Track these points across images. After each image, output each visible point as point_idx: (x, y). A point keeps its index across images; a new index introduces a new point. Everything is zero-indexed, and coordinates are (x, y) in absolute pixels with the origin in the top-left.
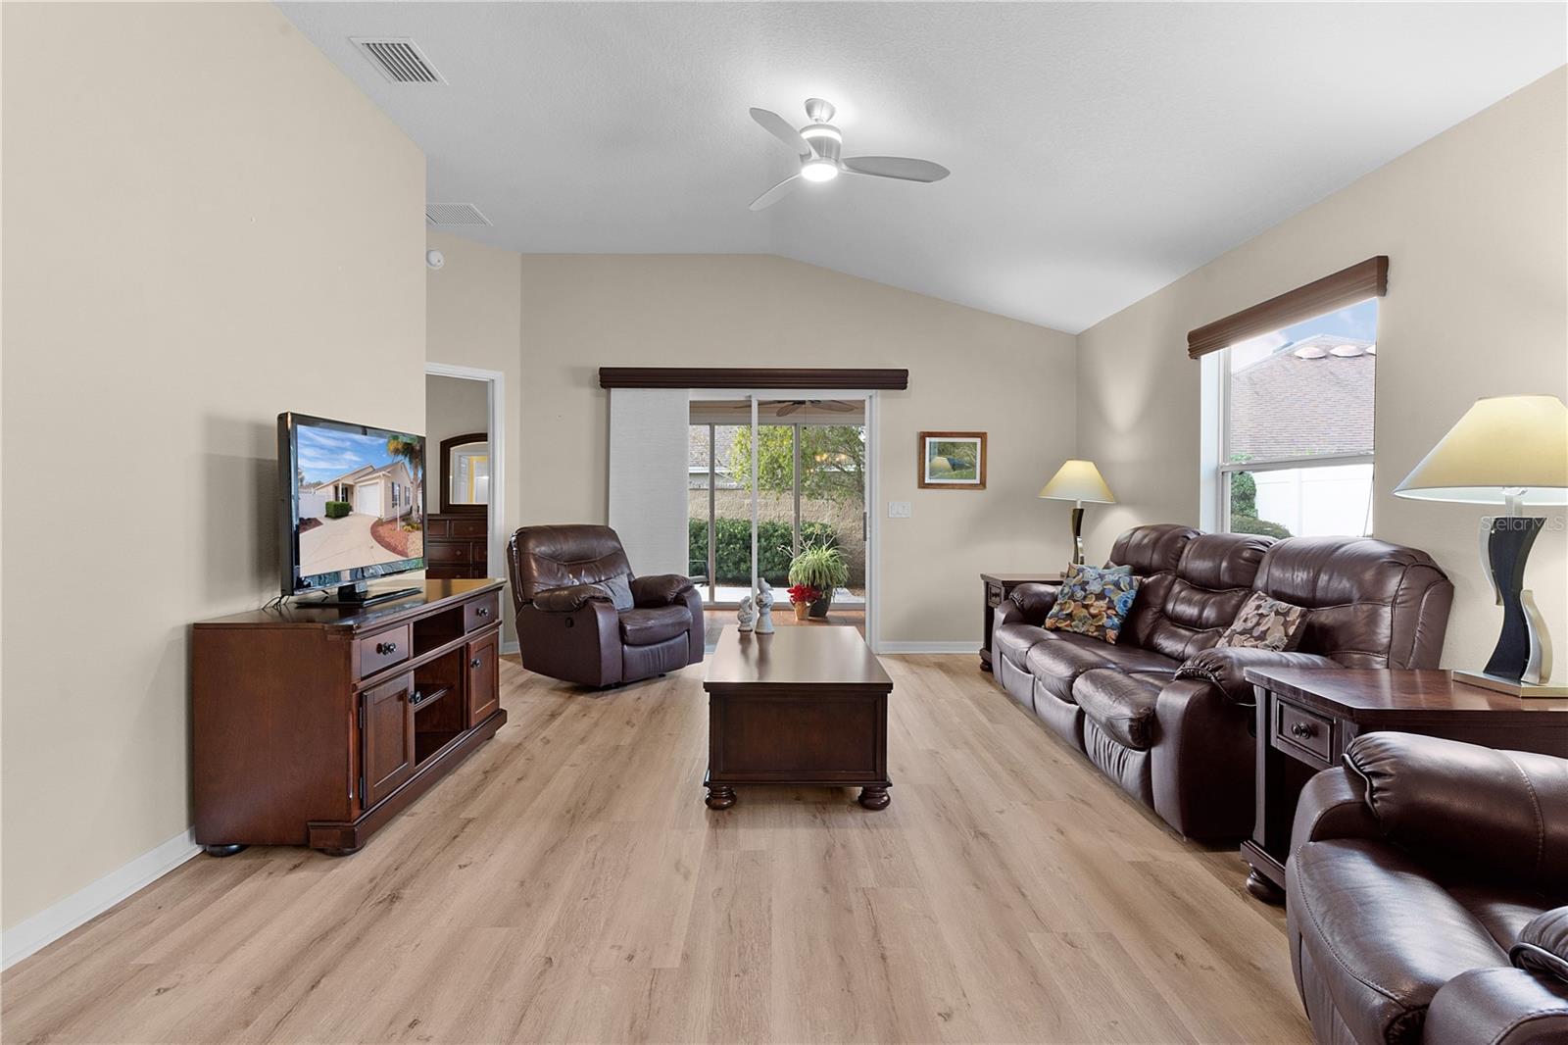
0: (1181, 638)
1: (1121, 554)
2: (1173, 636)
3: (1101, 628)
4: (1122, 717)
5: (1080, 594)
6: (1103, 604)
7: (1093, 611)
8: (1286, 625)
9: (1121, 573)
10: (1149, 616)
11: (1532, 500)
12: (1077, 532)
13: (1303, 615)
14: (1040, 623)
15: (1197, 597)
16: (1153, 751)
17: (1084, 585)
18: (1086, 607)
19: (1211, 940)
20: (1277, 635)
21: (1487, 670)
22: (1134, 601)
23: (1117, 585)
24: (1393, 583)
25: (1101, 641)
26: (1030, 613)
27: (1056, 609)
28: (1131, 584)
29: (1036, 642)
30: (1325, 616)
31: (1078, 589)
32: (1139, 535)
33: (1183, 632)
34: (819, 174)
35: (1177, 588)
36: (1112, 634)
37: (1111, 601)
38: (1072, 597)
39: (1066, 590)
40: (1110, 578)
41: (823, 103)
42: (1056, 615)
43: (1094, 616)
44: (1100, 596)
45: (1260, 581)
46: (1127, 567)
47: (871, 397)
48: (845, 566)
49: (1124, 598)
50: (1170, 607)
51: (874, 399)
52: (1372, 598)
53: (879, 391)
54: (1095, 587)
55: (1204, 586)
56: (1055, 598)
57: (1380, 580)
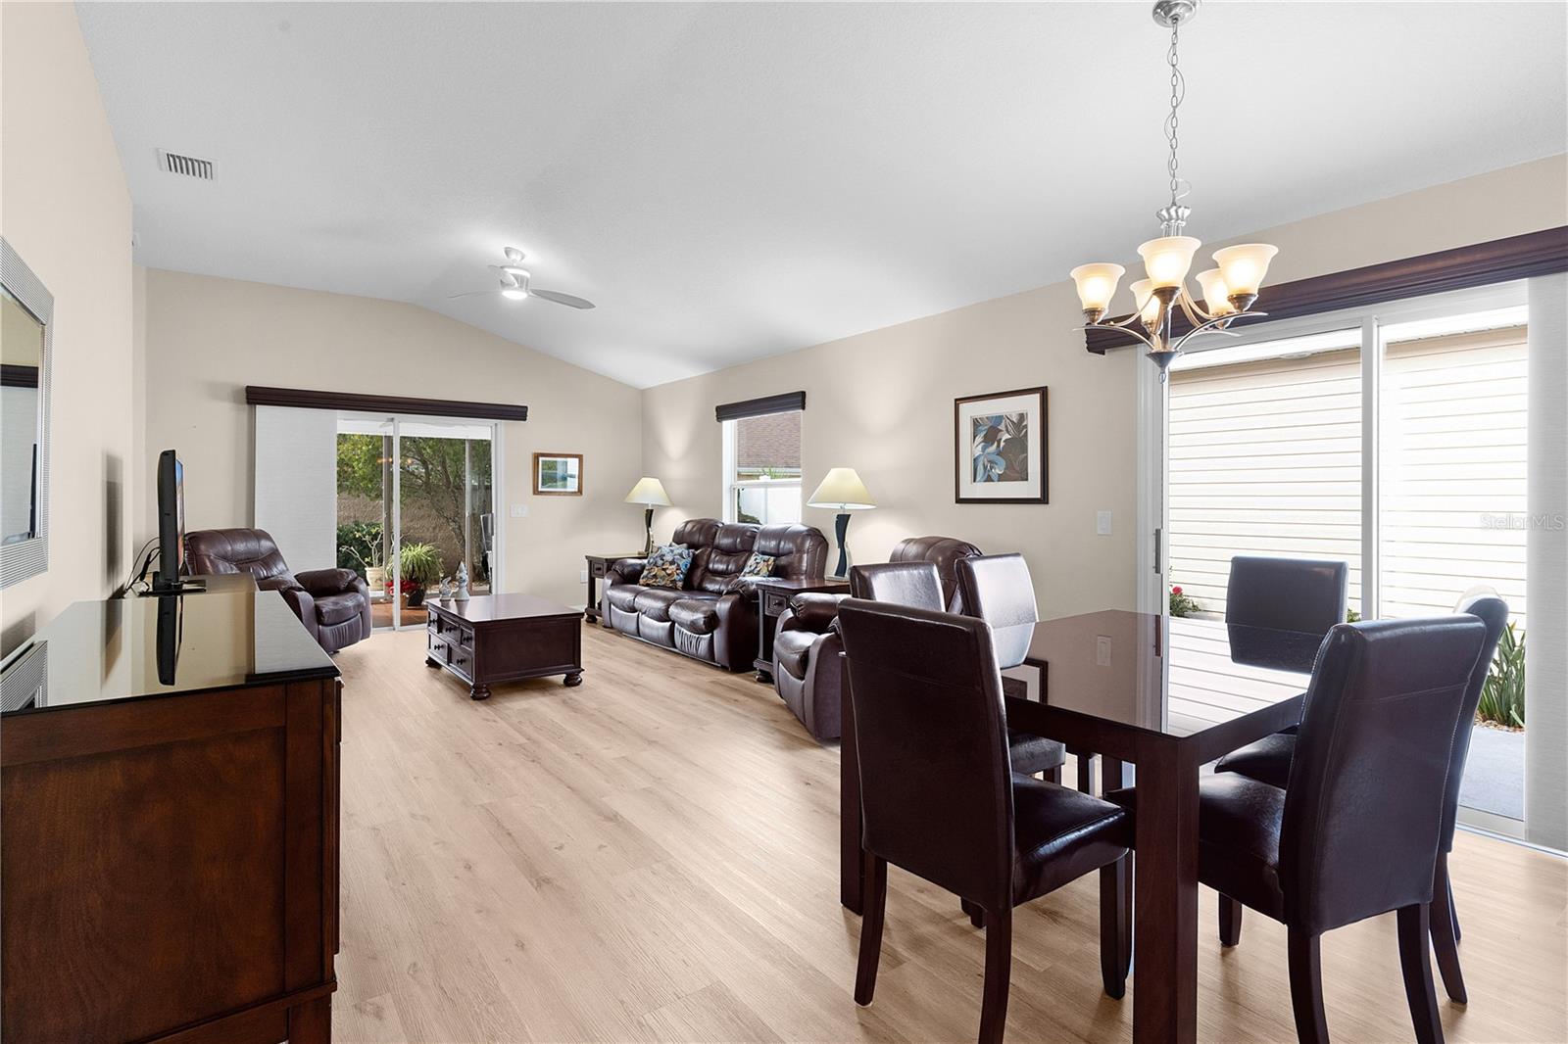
0: (717, 582)
1: (679, 538)
2: (713, 582)
3: (674, 581)
4: (700, 619)
5: (660, 562)
6: (674, 567)
7: (668, 572)
8: (768, 566)
9: (681, 549)
10: (699, 572)
11: (849, 507)
12: (649, 524)
13: (774, 561)
14: (636, 582)
15: (725, 559)
16: (715, 632)
17: (662, 557)
18: (664, 570)
19: (745, 695)
20: (765, 571)
21: (836, 574)
22: (691, 564)
23: (681, 555)
24: (808, 544)
25: (674, 589)
26: (628, 577)
27: (645, 573)
28: (688, 554)
29: (638, 593)
30: (783, 561)
31: (658, 559)
32: (689, 526)
33: (718, 578)
34: (515, 296)
35: (713, 556)
36: (680, 584)
37: (678, 565)
38: (655, 564)
39: (651, 561)
40: (676, 552)
41: (517, 251)
42: (646, 576)
43: (669, 575)
44: (672, 563)
45: (755, 548)
46: (685, 545)
47: (496, 425)
48: (441, 560)
49: (685, 563)
50: (711, 566)
51: (499, 426)
52: (800, 551)
53: (503, 421)
54: (669, 558)
55: (728, 552)
56: (643, 567)
57: (803, 543)
